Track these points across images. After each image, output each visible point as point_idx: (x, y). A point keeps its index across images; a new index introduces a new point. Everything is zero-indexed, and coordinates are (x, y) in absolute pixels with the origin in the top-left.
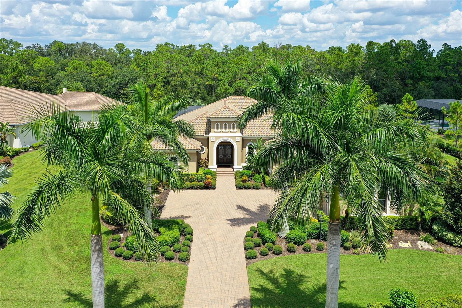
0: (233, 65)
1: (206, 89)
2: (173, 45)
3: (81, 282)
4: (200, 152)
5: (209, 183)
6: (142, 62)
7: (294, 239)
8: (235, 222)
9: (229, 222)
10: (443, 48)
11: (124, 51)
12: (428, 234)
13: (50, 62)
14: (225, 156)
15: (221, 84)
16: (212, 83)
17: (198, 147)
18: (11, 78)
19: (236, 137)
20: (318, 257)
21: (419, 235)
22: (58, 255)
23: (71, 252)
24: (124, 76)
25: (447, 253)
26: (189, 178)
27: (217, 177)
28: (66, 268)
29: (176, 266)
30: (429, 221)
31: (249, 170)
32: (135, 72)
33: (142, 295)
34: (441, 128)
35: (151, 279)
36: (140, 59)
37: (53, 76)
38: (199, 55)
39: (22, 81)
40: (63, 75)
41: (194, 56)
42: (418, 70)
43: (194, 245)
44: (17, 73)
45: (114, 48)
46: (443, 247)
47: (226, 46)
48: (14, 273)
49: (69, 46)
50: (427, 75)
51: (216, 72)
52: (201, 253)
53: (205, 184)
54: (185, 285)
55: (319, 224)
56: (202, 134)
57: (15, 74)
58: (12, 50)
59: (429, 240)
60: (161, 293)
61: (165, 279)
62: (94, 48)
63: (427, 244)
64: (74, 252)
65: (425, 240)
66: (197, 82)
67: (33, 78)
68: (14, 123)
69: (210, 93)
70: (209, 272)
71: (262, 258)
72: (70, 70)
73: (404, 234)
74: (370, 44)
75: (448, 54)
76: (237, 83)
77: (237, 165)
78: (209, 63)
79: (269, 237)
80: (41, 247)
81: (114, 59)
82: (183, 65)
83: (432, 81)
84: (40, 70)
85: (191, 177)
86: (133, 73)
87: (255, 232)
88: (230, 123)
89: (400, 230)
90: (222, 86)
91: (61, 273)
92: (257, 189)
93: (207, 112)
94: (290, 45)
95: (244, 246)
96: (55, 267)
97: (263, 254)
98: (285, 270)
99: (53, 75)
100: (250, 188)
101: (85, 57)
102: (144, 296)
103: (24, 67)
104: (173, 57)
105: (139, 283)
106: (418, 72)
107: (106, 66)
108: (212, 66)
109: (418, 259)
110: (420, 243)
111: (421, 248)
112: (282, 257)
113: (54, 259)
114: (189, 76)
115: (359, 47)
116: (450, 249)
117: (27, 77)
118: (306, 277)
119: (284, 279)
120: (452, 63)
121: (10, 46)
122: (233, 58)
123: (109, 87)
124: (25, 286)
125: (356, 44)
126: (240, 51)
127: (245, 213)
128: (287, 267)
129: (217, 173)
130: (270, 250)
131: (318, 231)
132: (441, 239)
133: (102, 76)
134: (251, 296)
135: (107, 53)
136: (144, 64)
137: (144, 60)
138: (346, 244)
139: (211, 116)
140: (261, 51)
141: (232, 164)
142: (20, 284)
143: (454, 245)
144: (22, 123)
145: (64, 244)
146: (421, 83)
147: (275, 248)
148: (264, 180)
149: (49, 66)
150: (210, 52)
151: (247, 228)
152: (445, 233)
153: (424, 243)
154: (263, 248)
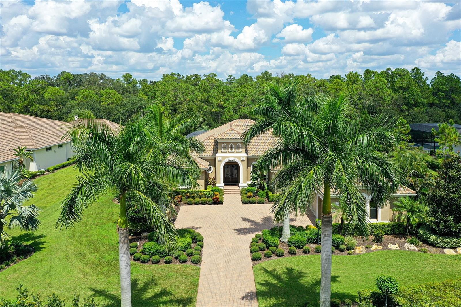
0: (237, 93)
1: (212, 116)
2: (178, 75)
3: (104, 281)
4: (208, 172)
5: (217, 199)
6: (149, 91)
7: (295, 243)
8: (241, 231)
9: (236, 231)
10: (436, 76)
11: (131, 81)
12: (414, 237)
13: (60, 91)
14: (231, 175)
15: (227, 111)
16: (218, 110)
17: (206, 166)
18: (22, 107)
19: (242, 157)
20: (316, 257)
21: (406, 238)
22: (81, 261)
23: (93, 258)
24: (133, 104)
25: (431, 252)
26: (199, 195)
27: (224, 194)
28: (90, 271)
29: (189, 267)
30: (415, 227)
31: (254, 187)
32: (143, 100)
33: (160, 291)
34: (433, 149)
35: (168, 278)
36: (148, 88)
37: (64, 106)
38: (205, 83)
39: (33, 110)
40: (74, 104)
41: (200, 85)
42: (413, 97)
43: (204, 251)
44: (28, 102)
45: (121, 79)
46: (427, 247)
47: (230, 76)
48: (43, 275)
49: (77, 76)
50: (421, 101)
51: (221, 100)
52: (212, 256)
53: (213, 200)
54: (198, 282)
55: (317, 230)
56: (210, 155)
57: (26, 103)
58: (21, 80)
59: (415, 242)
60: (177, 288)
61: (180, 278)
62: (102, 78)
63: (413, 245)
64: (96, 258)
65: (412, 243)
66: (203, 109)
67: (45, 107)
68: (31, 148)
69: (216, 120)
70: (219, 272)
71: (266, 259)
72: (80, 99)
73: (393, 238)
74: (368, 72)
75: (441, 82)
76: (242, 110)
77: (242, 183)
78: (214, 92)
79: (272, 241)
80: (65, 254)
81: (122, 89)
82: (189, 93)
83: (426, 106)
84: (50, 100)
85: (200, 194)
86: (141, 101)
87: (260, 239)
88: (235, 143)
89: (390, 235)
90: (227, 113)
91: (86, 275)
92: (261, 204)
93: (214, 135)
94: (293, 75)
95: (250, 250)
96: (80, 270)
97: (267, 256)
98: (287, 269)
99: (63, 104)
100: (254, 203)
101: (93, 87)
102: (161, 291)
103: (35, 96)
104: (180, 86)
105: (157, 281)
106: (412, 98)
107: (114, 95)
108: (217, 94)
109: (404, 258)
110: (407, 245)
111: (407, 249)
112: (284, 258)
113: (79, 264)
114: (195, 104)
115: (357, 75)
116: (433, 249)
117: (38, 106)
118: (305, 274)
119: (286, 275)
120: (444, 90)
121: (19, 78)
122: (238, 87)
123: (118, 115)
124: (54, 285)
125: (354, 72)
126: (244, 80)
127: (251, 224)
128: (289, 266)
129: (224, 190)
130: (273, 253)
131: (316, 236)
132: (426, 242)
133: (111, 105)
134: (257, 289)
135: (114, 83)
136: (152, 92)
137: (152, 89)
138: (341, 247)
139: (218, 138)
140: (264, 80)
141: (238, 183)
142: (49, 284)
143: (437, 246)
144: (38, 148)
145: (86, 251)
146: (415, 109)
147: (277, 251)
148: (268, 196)
149: (59, 96)
150: (214, 82)
151: (252, 236)
152: (429, 236)
153: (411, 244)
154: (267, 251)
